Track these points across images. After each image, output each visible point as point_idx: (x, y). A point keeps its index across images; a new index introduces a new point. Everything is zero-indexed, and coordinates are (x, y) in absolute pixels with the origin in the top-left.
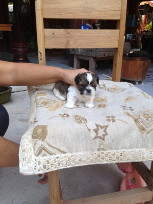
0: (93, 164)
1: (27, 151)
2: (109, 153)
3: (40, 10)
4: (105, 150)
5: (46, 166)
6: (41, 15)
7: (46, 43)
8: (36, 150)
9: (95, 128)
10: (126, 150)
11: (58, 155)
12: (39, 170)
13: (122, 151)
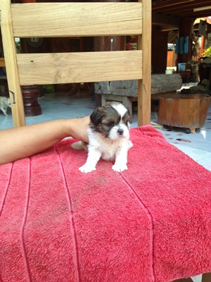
3: (8, 25)
6: (9, 33)
7: (21, 76)
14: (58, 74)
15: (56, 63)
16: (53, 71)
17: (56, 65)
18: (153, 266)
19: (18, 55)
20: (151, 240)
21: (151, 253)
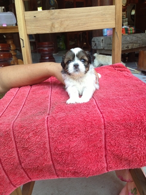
7: (28, 28)
14: (53, 26)
15: (51, 17)
16: (49, 23)
17: (51, 19)
18: (106, 156)
19: (25, 12)
20: (103, 137)
21: (104, 146)
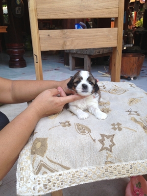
0: (101, 179)
1: (25, 169)
2: (117, 166)
3: (34, 11)
4: (113, 163)
5: (47, 185)
6: (35, 16)
7: (42, 45)
8: (35, 168)
9: (101, 138)
10: (136, 162)
11: (61, 172)
12: (39, 191)
13: (132, 162)
14: (64, 44)
15: (64, 36)
16: (61, 42)
17: (63, 38)
19: (40, 31)
